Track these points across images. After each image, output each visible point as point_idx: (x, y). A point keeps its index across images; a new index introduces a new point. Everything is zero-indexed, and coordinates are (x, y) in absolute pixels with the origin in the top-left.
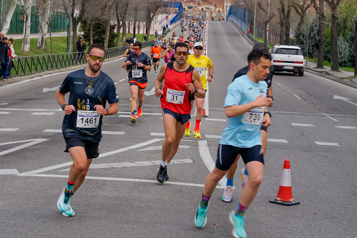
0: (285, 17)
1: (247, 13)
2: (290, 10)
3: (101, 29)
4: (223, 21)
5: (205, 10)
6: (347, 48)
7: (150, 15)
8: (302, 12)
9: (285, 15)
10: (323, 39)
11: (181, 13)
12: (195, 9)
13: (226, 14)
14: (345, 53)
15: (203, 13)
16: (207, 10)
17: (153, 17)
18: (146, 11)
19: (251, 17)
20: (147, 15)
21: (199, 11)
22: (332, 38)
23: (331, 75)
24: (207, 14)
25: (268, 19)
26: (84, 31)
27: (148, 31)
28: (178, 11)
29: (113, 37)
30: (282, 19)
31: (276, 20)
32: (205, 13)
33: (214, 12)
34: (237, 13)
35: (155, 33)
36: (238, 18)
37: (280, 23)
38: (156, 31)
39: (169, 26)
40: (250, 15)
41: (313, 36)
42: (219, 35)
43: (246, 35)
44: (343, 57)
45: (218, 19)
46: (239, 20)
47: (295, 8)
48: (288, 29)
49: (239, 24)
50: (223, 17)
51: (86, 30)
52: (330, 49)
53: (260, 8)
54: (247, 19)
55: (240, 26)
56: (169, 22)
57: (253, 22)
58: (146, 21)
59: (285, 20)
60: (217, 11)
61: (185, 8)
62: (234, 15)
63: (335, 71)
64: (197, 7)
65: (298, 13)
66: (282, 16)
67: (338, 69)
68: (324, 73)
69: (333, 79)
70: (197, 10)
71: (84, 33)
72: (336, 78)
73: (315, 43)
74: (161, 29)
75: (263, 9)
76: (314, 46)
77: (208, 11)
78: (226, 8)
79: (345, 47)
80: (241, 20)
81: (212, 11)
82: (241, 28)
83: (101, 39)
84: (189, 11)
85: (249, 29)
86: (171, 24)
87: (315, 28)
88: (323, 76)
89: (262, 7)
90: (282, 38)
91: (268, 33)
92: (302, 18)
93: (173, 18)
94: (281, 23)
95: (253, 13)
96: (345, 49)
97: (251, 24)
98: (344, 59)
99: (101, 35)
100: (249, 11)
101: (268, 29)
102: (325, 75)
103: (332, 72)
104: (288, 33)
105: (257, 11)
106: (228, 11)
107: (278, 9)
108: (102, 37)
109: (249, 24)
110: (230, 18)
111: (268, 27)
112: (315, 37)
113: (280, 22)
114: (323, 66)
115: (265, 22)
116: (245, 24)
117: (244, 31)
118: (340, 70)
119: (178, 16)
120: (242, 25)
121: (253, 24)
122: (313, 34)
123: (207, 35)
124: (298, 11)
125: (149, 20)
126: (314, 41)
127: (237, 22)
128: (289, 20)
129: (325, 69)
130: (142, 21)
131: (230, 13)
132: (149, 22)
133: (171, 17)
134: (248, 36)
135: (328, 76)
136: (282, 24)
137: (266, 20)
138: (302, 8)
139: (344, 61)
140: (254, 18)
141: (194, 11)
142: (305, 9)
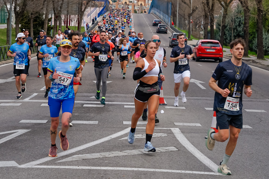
0: (209, 10)
1: (170, 6)
2: (214, 3)
3: (38, 22)
4: (145, 13)
5: (128, 3)
6: (268, 38)
7: (81, 9)
8: (226, 5)
9: (210, 8)
10: (247, 30)
11: (107, 7)
12: (119, 2)
13: (147, 7)
14: (266, 43)
15: (126, 6)
16: (130, 3)
17: (84, 10)
18: (78, 5)
19: (173, 10)
20: (79, 8)
21: (123, 4)
22: (258, 29)
23: (257, 63)
24: (130, 7)
25: (191, 12)
26: (21, 24)
27: (80, 24)
28: (105, 4)
29: (49, 30)
30: (206, 12)
31: (200, 12)
32: (129, 6)
33: (136, 5)
34: (160, 6)
35: (87, 25)
36: (161, 11)
37: (204, 16)
38: (87, 23)
39: (98, 19)
40: (173, 8)
41: (235, 27)
42: (144, 27)
43: (169, 27)
44: (265, 46)
45: (140, 12)
46: (162, 13)
47: (220, 2)
48: (212, 21)
49: (162, 16)
50: (144, 10)
51: (22, 23)
52: (251, 39)
53: (182, 2)
54: (170, 11)
55: (163, 18)
56: (97, 15)
57: (175, 14)
58: (78, 14)
59: (209, 12)
60: (139, 4)
61: (109, 2)
62: (156, 8)
63: (261, 59)
64: (121, 1)
65: (222, 6)
66: (206, 9)
67: (264, 57)
68: (251, 61)
69: (261, 67)
70: (121, 4)
71: (21, 26)
72: (263, 66)
73: (237, 34)
74: (90, 21)
75: (185, 3)
76: (236, 37)
77: (131, 5)
78: (147, 2)
79: (266, 37)
80: (164, 13)
81: (134, 4)
82: (164, 20)
83: (38, 31)
84: (114, 4)
85: (172, 21)
86: (98, 17)
87: (237, 20)
88: (250, 64)
89: (184, 1)
90: (206, 29)
91: (191, 25)
92: (226, 10)
93: (100, 11)
94: (206, 15)
95: (175, 6)
96: (266, 39)
97: (174, 17)
98: (265, 48)
99: (37, 28)
100: (172, 4)
101: (191, 21)
102: (252, 63)
103: (258, 61)
104: (213, 25)
105: (180, 4)
106: (150, 5)
107: (203, 3)
108: (39, 29)
109: (172, 16)
110: (152, 11)
111: (191, 19)
112: (237, 29)
113: (204, 14)
114: (248, 55)
115: (189, 14)
116: (168, 16)
117: (167, 23)
118: (265, 59)
119: (104, 9)
120: (165, 18)
121: (176, 17)
122: (235, 26)
123: (133, 26)
124: (222, 5)
125: (81, 14)
126: (236, 32)
127: (160, 14)
128: (213, 13)
129: (250, 57)
130: (75, 14)
131: (152, 6)
132: (80, 15)
133: (98, 10)
134: (172, 28)
135: (255, 64)
136: (206, 17)
137: (190, 13)
138: (226, 1)
139: (265, 50)
140: (177, 11)
141: (118, 4)
142: (229, 3)
